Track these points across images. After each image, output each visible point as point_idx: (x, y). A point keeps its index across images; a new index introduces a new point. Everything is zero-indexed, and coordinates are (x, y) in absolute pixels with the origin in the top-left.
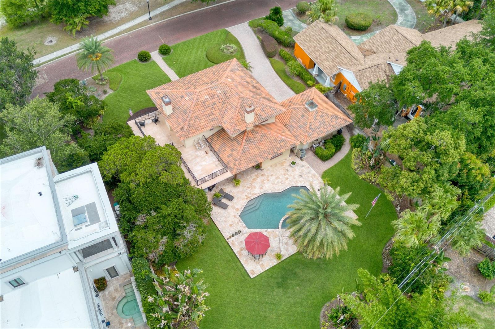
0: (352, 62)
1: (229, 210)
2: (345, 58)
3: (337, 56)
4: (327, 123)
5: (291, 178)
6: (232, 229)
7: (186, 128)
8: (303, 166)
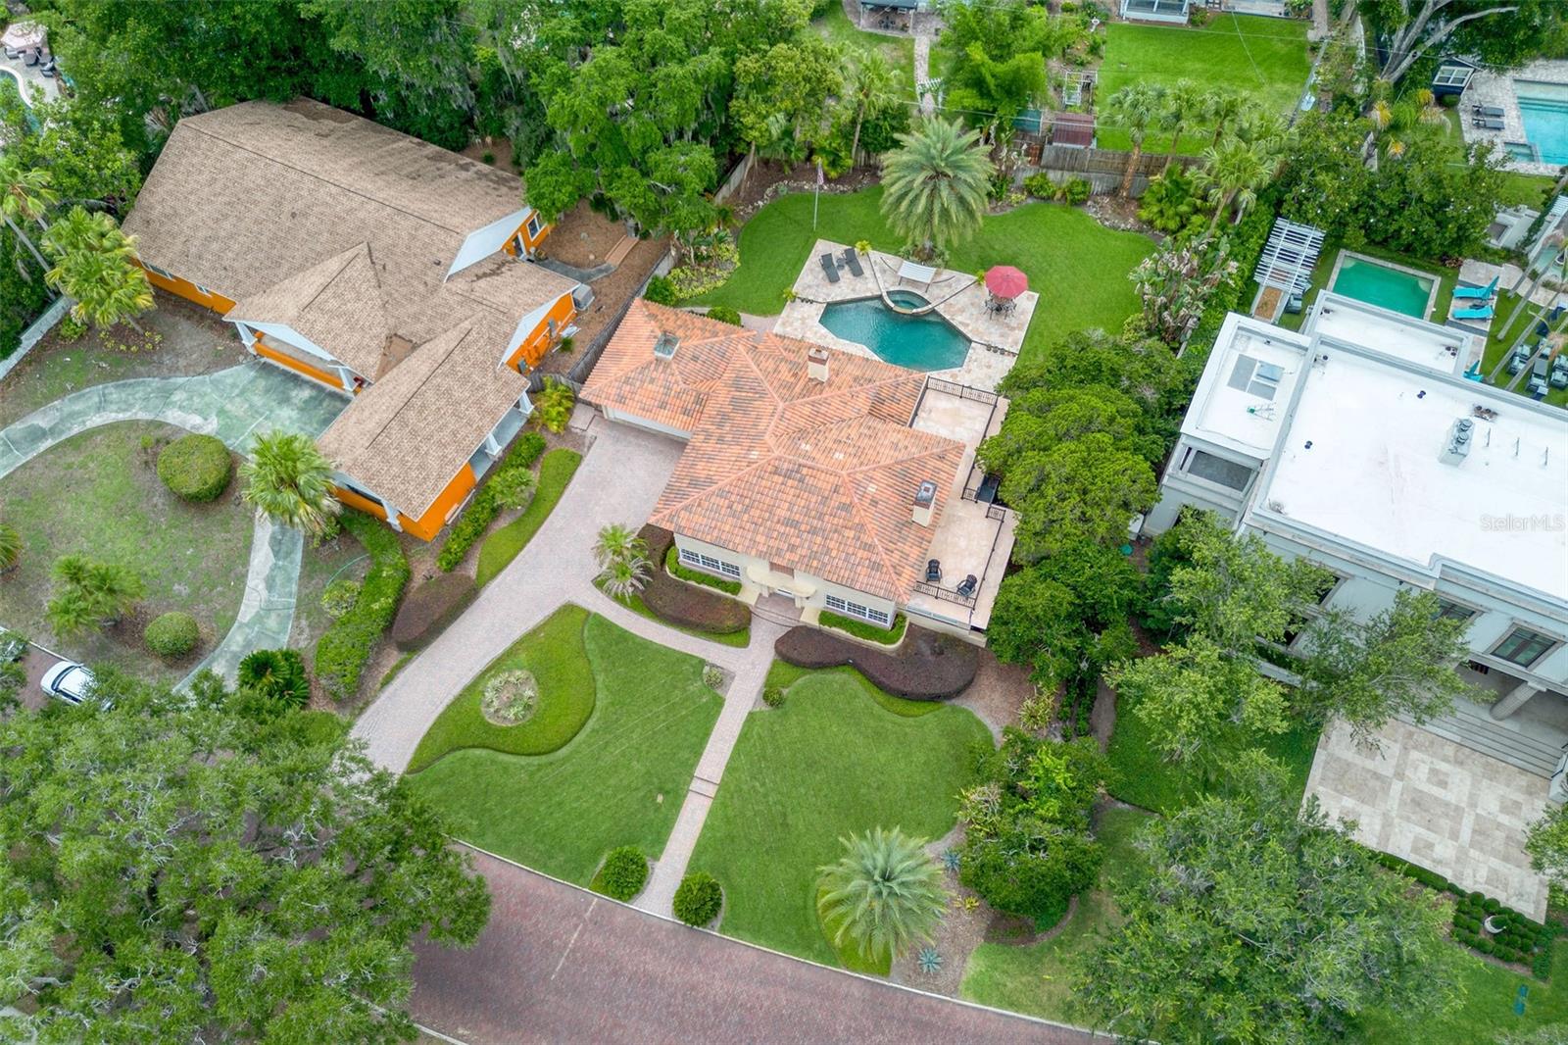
0: (476, 341)
2: (466, 359)
3: (465, 379)
4: (679, 322)
6: (993, 362)
7: (935, 451)
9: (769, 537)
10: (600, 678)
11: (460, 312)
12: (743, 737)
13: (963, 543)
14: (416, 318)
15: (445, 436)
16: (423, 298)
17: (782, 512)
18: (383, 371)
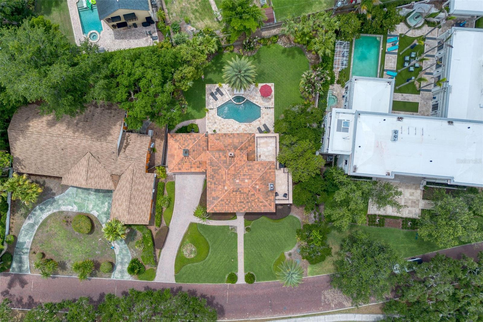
1: (263, 123)
3: (140, 183)
4: (184, 139)
5: (221, 124)
7: (268, 167)
8: (209, 128)
9: (237, 207)
10: (207, 239)
11: (127, 164)
12: (245, 241)
13: (280, 182)
14: (116, 168)
15: (143, 200)
16: (115, 163)
17: (238, 200)
18: (115, 186)
